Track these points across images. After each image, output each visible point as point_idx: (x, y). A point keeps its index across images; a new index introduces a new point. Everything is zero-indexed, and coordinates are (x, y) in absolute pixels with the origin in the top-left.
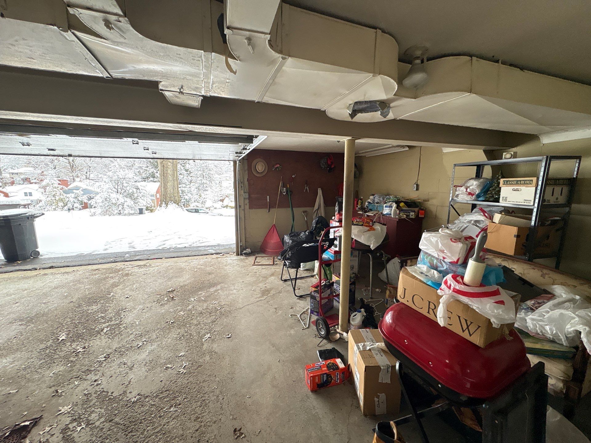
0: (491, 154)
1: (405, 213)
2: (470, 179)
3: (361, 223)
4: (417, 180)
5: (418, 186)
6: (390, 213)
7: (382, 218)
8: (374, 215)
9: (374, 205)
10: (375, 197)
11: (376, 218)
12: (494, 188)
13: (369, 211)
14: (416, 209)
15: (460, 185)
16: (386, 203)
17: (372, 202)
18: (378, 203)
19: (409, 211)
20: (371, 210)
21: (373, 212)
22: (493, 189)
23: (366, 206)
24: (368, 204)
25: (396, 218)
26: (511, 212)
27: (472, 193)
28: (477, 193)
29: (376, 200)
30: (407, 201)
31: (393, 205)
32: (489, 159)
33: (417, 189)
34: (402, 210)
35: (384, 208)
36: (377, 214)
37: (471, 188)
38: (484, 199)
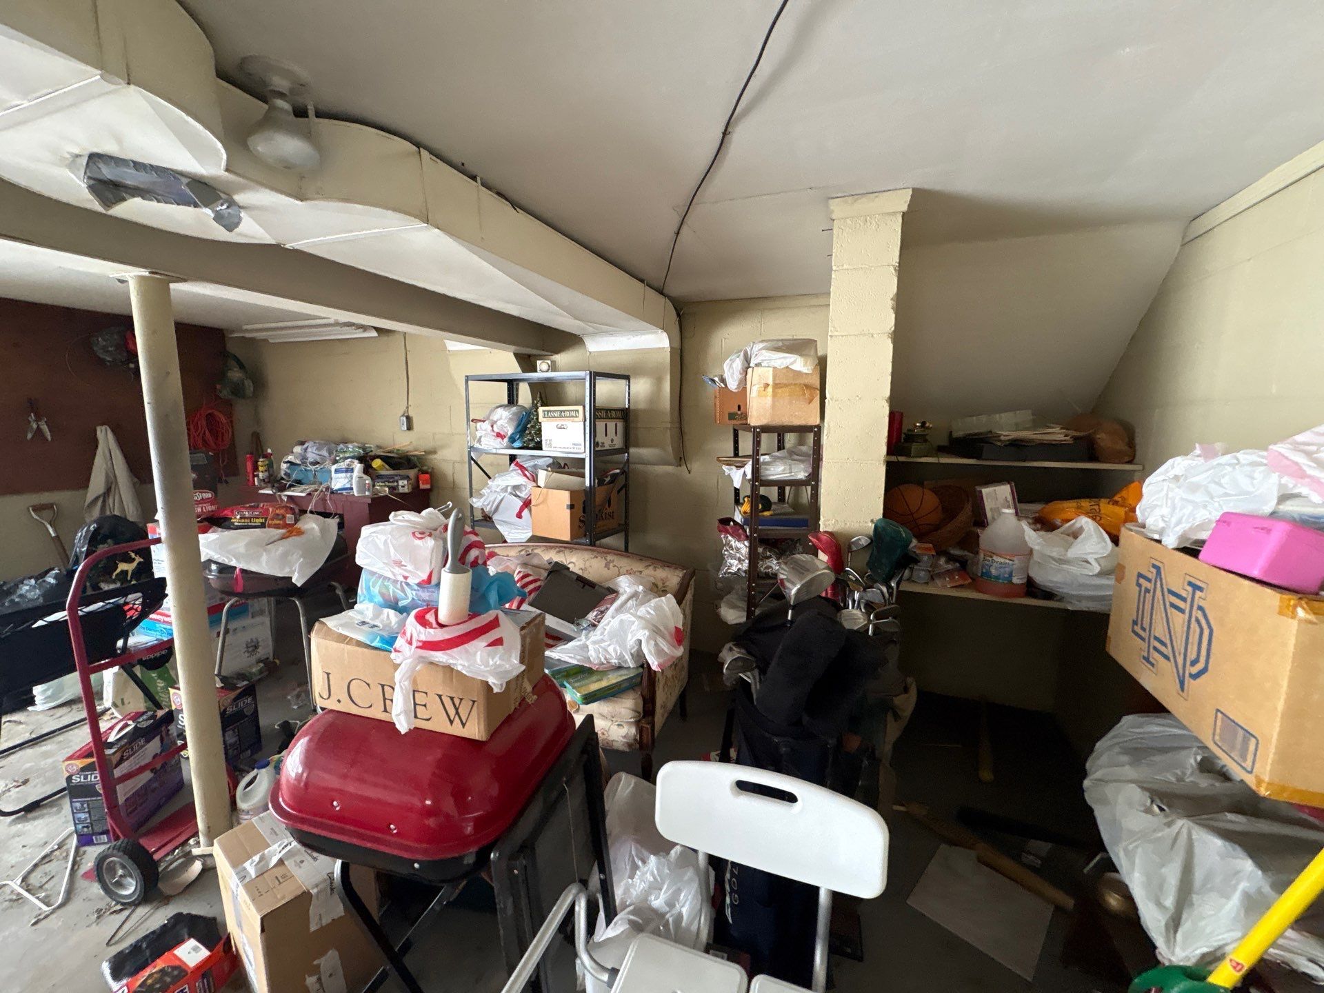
0: (527, 363)
1: (387, 484)
2: (498, 407)
3: (257, 520)
4: (408, 408)
5: (409, 419)
6: (348, 486)
7: (330, 499)
8: (309, 494)
9: (306, 470)
10: (306, 449)
11: (314, 501)
12: (532, 423)
13: (291, 486)
14: (412, 473)
15: (482, 418)
16: (335, 462)
17: (298, 462)
18: (315, 463)
19: (396, 478)
20: (299, 482)
21: (303, 487)
22: (532, 427)
23: (282, 473)
24: (288, 468)
25: (365, 497)
26: (563, 465)
27: (502, 433)
28: (509, 434)
29: (311, 456)
30: (390, 455)
31: (354, 466)
32: (524, 371)
33: (410, 428)
34: (379, 477)
35: (333, 475)
36: (316, 490)
37: (499, 423)
38: (521, 445)
